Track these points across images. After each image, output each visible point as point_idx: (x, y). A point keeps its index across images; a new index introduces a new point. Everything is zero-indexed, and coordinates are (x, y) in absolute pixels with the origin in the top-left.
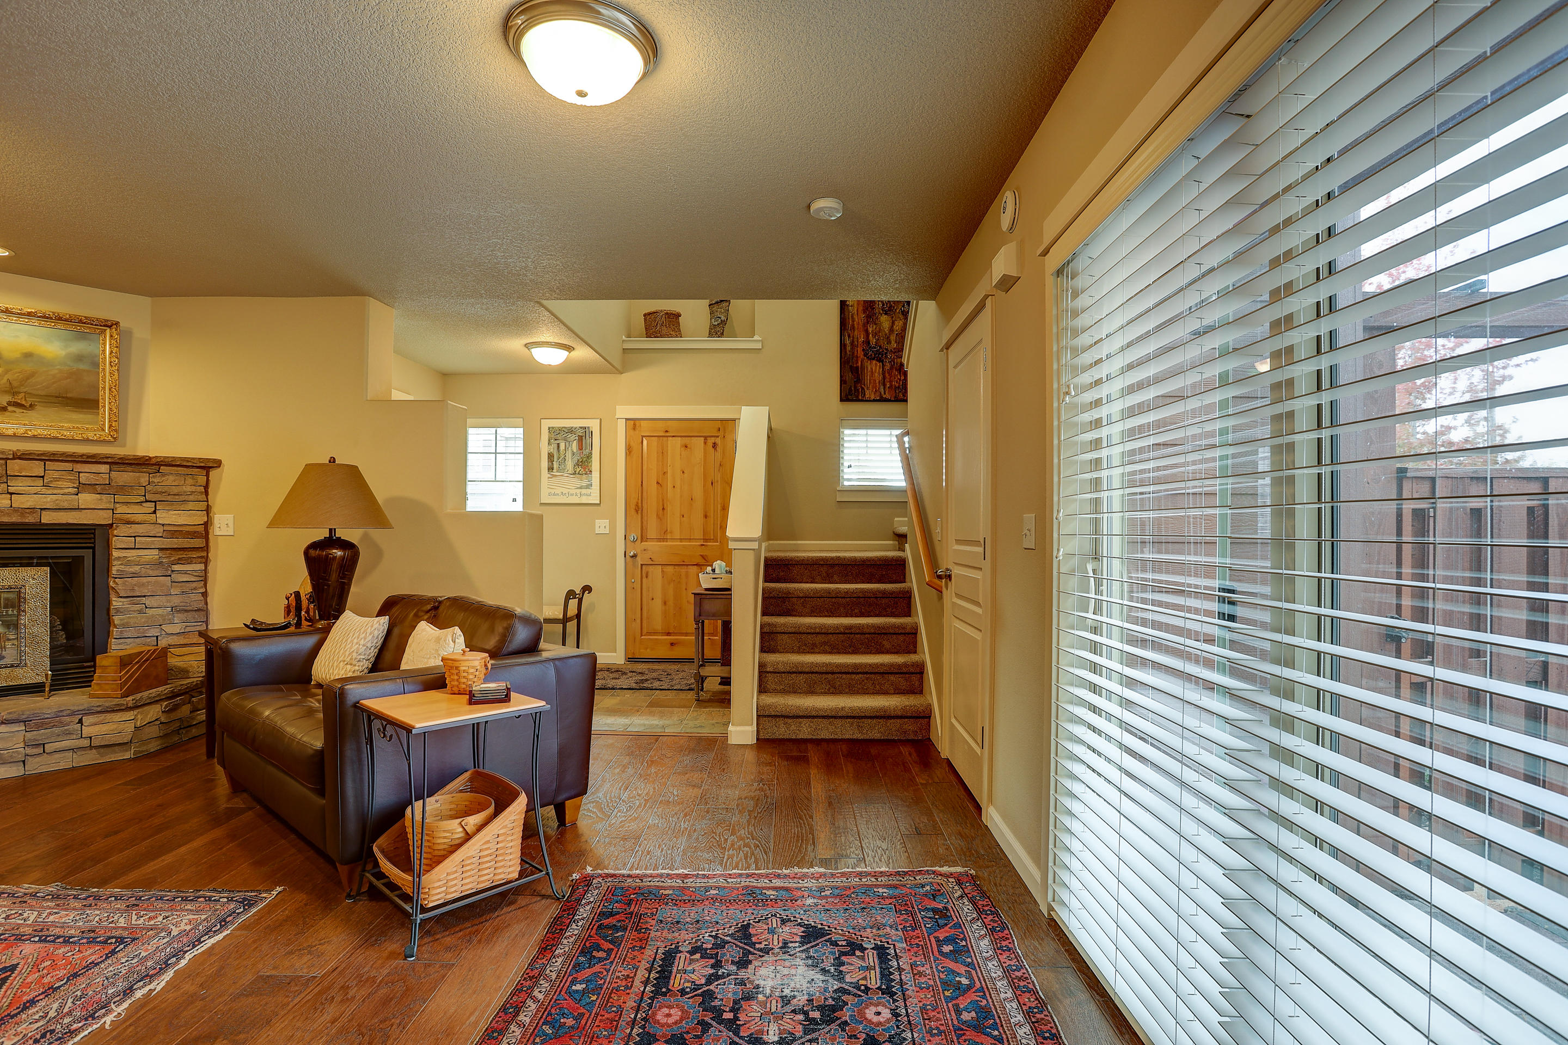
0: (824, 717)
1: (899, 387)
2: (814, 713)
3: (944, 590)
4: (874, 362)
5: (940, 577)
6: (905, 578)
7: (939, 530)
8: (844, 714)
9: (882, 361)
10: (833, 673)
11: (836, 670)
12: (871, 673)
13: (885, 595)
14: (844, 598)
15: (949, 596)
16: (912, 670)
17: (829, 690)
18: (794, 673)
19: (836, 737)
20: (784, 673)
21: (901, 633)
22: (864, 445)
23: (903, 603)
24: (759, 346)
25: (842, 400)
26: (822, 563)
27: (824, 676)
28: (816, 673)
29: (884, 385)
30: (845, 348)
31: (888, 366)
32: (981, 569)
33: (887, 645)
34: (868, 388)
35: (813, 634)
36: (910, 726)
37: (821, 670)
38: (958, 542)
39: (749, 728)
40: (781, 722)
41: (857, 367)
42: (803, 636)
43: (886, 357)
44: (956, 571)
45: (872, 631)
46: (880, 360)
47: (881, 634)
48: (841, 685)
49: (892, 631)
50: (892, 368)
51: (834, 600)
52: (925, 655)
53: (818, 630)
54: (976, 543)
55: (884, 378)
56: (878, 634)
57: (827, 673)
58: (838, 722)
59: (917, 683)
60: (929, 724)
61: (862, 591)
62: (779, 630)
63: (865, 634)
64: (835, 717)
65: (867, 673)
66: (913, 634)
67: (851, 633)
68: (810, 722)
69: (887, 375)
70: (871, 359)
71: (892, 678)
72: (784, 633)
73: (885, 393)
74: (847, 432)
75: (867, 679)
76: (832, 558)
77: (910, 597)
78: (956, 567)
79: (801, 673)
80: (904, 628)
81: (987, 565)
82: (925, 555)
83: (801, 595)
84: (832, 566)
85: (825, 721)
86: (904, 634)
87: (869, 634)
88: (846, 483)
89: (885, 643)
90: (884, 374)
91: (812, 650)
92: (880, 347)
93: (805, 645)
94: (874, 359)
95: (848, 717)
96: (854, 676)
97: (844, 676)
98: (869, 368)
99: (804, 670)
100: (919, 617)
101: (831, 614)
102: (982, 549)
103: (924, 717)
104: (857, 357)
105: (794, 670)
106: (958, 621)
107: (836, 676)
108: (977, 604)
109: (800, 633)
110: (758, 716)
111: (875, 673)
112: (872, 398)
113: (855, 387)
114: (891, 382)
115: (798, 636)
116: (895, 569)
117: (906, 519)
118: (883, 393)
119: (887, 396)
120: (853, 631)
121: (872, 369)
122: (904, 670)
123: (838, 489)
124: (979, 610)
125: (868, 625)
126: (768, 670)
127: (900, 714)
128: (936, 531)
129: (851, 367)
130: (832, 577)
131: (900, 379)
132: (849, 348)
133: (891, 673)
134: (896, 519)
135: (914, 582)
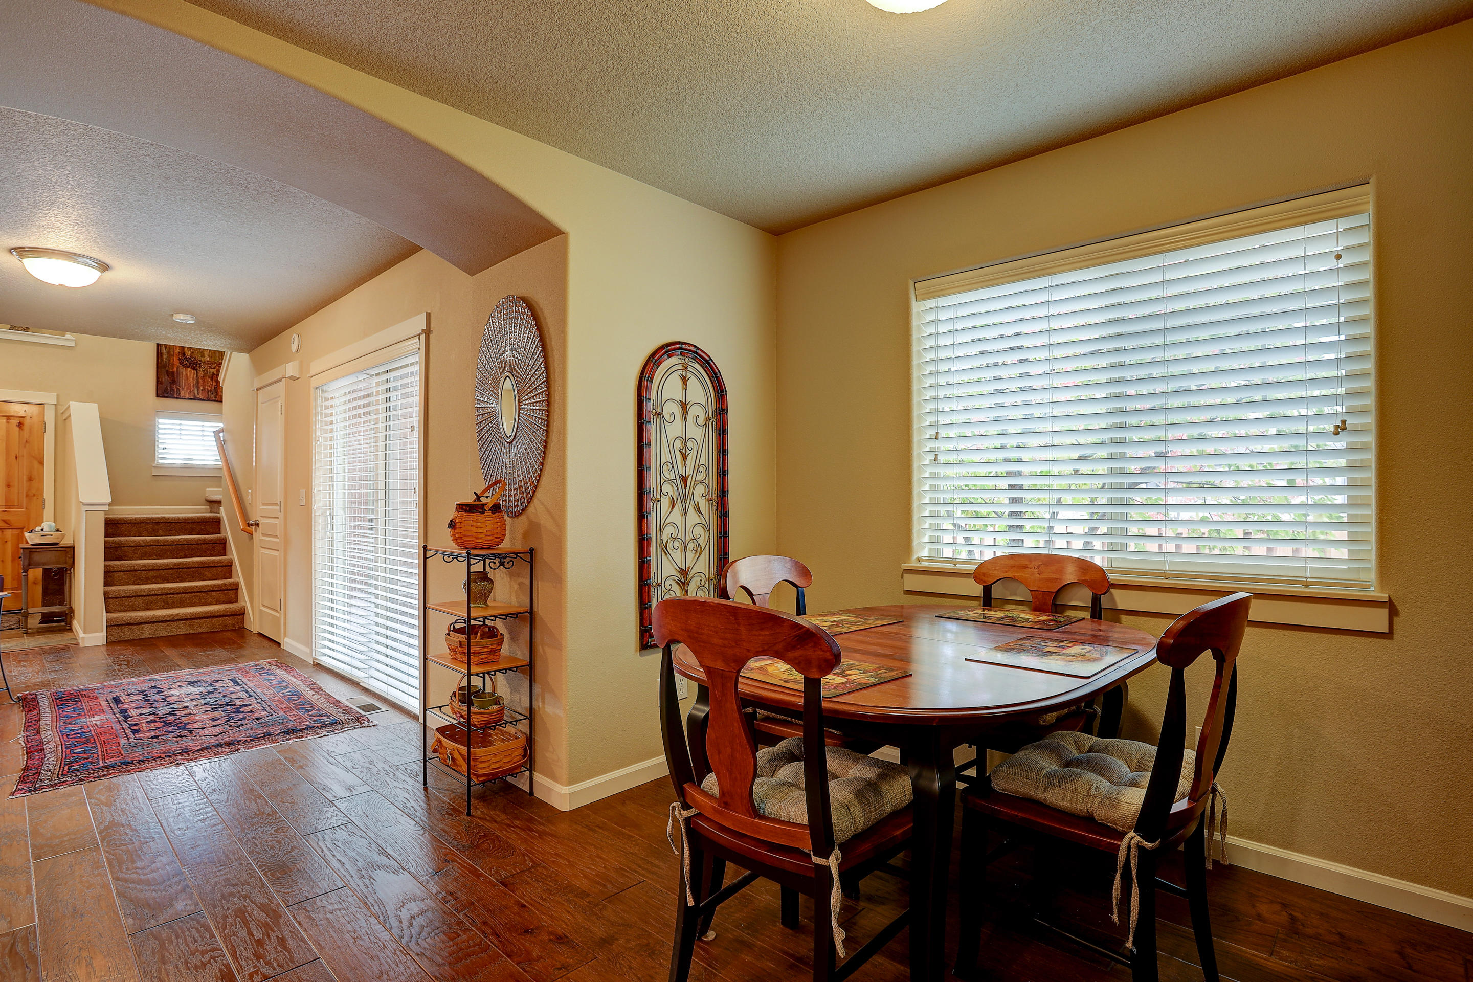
0: (162, 622)
1: (211, 391)
2: (154, 620)
3: (254, 533)
4: (189, 369)
5: (249, 525)
6: (220, 530)
7: (250, 497)
8: (179, 618)
9: (196, 370)
10: (166, 594)
11: (169, 592)
12: (198, 592)
13: (205, 542)
14: (170, 545)
15: (258, 536)
16: (229, 588)
17: (163, 606)
18: (133, 597)
19: (173, 634)
20: (125, 597)
21: (220, 566)
22: (179, 432)
23: (221, 546)
24: (73, 344)
25: (157, 396)
26: (149, 521)
27: (159, 597)
28: (153, 595)
29: (198, 388)
30: (162, 356)
31: (201, 374)
32: (278, 518)
33: (208, 574)
34: (183, 389)
35: (146, 570)
36: (229, 621)
37: (156, 593)
38: (264, 504)
39: (101, 634)
40: (126, 629)
41: (173, 373)
42: (137, 573)
43: (200, 366)
44: (262, 521)
45: (197, 565)
46: (194, 369)
47: (204, 567)
48: (174, 602)
49: (212, 565)
50: (205, 376)
51: (161, 547)
52: (239, 576)
53: (151, 568)
54: (275, 504)
55: (198, 382)
56: (202, 567)
57: (162, 595)
58: (174, 624)
59: (233, 596)
60: (243, 619)
61: (186, 540)
62: (116, 569)
63: (190, 568)
64: (171, 621)
65: (194, 592)
66: (228, 566)
67: (179, 568)
68: (151, 626)
69: (200, 380)
70: (186, 366)
71: (214, 594)
72: (120, 571)
73: (198, 394)
74: (160, 421)
75: (194, 596)
76: (158, 518)
77: (225, 543)
78: (262, 519)
79: (139, 596)
80: (221, 563)
81: (281, 515)
82: (240, 513)
83: (132, 545)
84: (158, 523)
85: (164, 625)
86: (222, 566)
87: (194, 568)
88: (160, 461)
89: (207, 573)
90: (197, 380)
91: (146, 581)
92: (195, 358)
93: (139, 579)
94: (189, 367)
95: (181, 620)
96: (183, 595)
97: (176, 596)
98: (184, 374)
99: (142, 593)
100: (233, 554)
101: (160, 557)
102: (279, 507)
103: (241, 614)
104: (173, 364)
105: (133, 594)
106: (264, 549)
107: (169, 596)
108: (276, 537)
109: (135, 570)
110: (107, 626)
111: (200, 592)
112: (187, 396)
113: (171, 388)
114: (204, 386)
115: (133, 573)
116: (214, 524)
117: (221, 489)
118: (196, 393)
119: (200, 396)
120: (180, 566)
121: (187, 374)
122: (224, 588)
123: (154, 465)
124: (278, 540)
125: (193, 562)
126: (110, 596)
127: (222, 613)
128: (248, 498)
129: (167, 372)
130: (158, 532)
131: (212, 385)
132: (165, 356)
133: (214, 591)
134: (208, 489)
135: (227, 531)
